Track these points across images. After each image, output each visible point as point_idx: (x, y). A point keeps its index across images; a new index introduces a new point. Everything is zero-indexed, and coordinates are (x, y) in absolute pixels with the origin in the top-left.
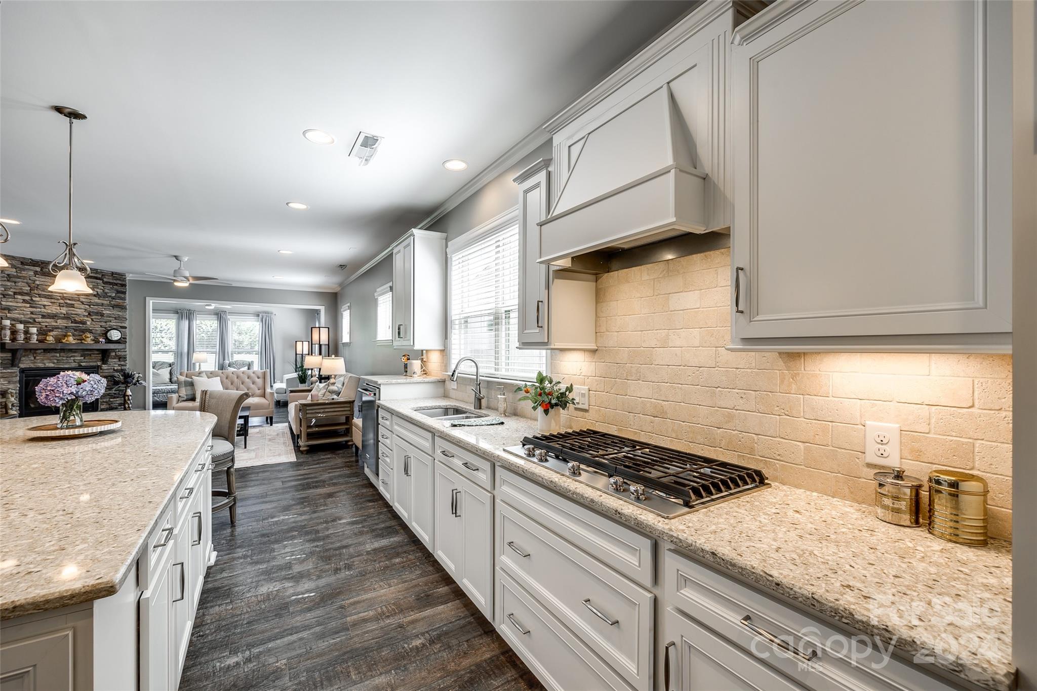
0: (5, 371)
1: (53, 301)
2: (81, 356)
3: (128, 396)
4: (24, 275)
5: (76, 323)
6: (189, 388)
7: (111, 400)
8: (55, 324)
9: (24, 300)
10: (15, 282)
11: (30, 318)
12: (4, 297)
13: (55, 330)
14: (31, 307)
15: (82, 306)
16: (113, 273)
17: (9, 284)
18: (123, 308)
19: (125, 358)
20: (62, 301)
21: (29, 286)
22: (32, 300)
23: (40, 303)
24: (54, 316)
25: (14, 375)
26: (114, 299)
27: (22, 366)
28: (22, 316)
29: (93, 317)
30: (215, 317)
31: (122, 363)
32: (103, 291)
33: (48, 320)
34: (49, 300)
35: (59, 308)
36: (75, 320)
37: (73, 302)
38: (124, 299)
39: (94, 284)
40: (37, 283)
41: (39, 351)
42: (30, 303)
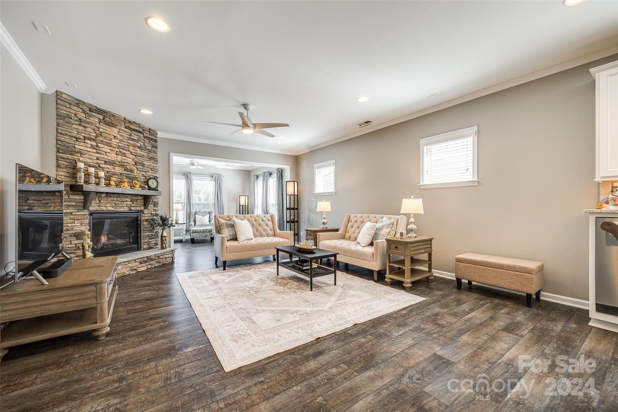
0: (78, 213)
1: (112, 148)
2: (131, 201)
3: (165, 237)
4: (91, 121)
5: (127, 171)
6: (230, 229)
7: (150, 240)
8: (114, 171)
9: (92, 145)
10: (85, 127)
11: (96, 163)
12: (77, 141)
13: (114, 176)
14: (97, 153)
15: (131, 156)
16: (149, 129)
17: (80, 128)
18: (155, 160)
19: (158, 204)
20: (118, 150)
21: (95, 133)
22: (97, 146)
23: (103, 149)
24: (112, 163)
25: (85, 217)
26: (150, 152)
27: (91, 209)
28: (90, 161)
29: (138, 167)
31: (156, 208)
32: (144, 144)
33: (109, 166)
34: (109, 148)
35: (115, 156)
36: (127, 168)
37: (126, 152)
38: (155, 153)
39: (138, 137)
40: (101, 130)
41: (103, 195)
42: (96, 149)
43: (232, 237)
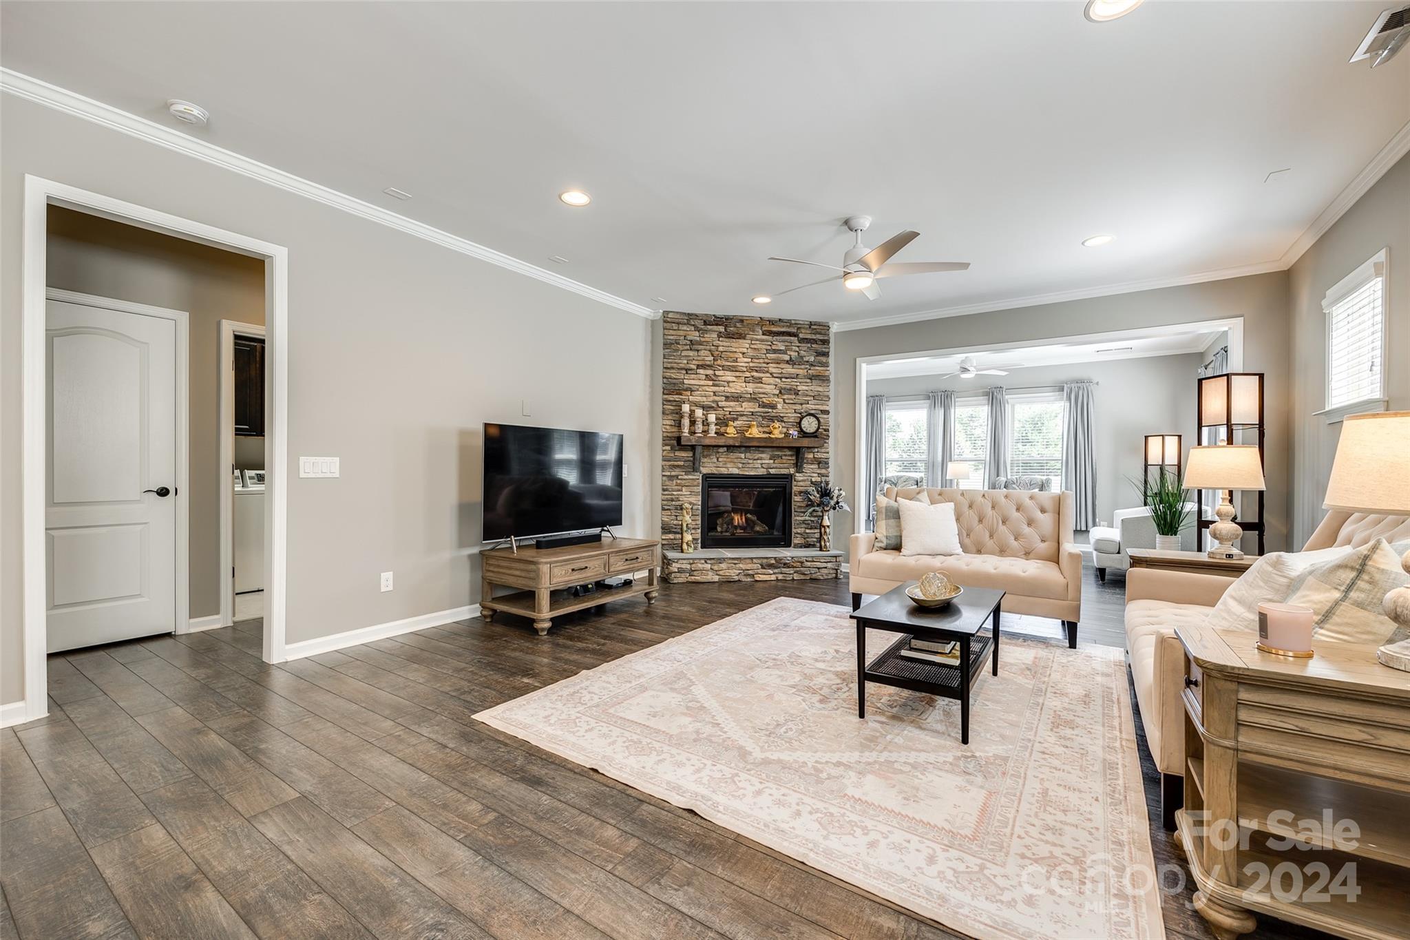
0: (686, 477)
1: (738, 374)
2: (770, 459)
3: (824, 527)
4: (707, 339)
5: (764, 407)
7: (808, 531)
8: (740, 409)
9: (706, 375)
10: (698, 351)
11: (713, 401)
12: (687, 373)
13: (740, 418)
14: (714, 385)
15: (772, 380)
16: (811, 324)
17: (691, 353)
18: (824, 379)
19: (827, 463)
20: (748, 374)
21: (713, 356)
22: (715, 375)
23: (723, 378)
24: (737, 398)
25: (695, 483)
26: (812, 365)
27: (704, 471)
28: (704, 399)
29: (785, 397)
30: (983, 399)
31: (823, 471)
32: (799, 353)
33: (732, 404)
34: (734, 374)
35: (744, 385)
36: (763, 402)
37: (761, 375)
38: (826, 365)
39: (787, 344)
40: (721, 349)
41: (721, 450)
42: (713, 380)
43: (893, 542)
